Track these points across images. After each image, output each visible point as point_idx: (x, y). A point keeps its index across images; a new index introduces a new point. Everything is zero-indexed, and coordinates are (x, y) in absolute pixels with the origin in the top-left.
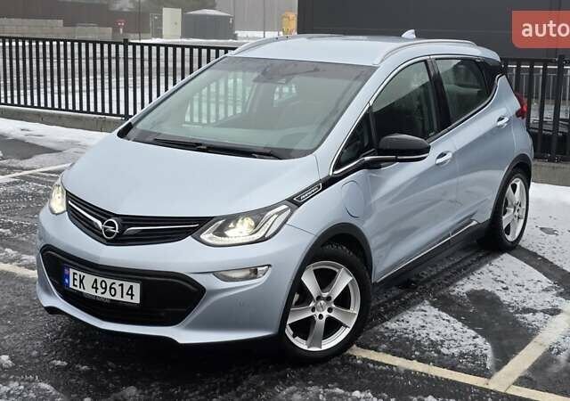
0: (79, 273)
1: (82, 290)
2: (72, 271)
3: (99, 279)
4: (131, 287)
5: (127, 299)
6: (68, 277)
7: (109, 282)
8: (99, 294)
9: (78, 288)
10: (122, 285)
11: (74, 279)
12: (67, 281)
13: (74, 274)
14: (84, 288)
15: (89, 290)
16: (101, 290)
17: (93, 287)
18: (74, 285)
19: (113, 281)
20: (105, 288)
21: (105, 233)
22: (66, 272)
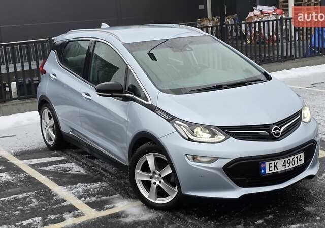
0: (273, 162)
1: (276, 171)
2: (267, 164)
3: (287, 159)
4: (300, 156)
5: (299, 163)
6: (264, 168)
7: (291, 158)
8: (287, 168)
9: (273, 171)
10: (297, 157)
11: (270, 167)
12: (263, 171)
13: (269, 164)
14: (277, 169)
15: (281, 168)
16: (288, 165)
17: (283, 166)
18: (270, 171)
19: (293, 157)
20: (290, 163)
21: (275, 135)
22: (262, 166)
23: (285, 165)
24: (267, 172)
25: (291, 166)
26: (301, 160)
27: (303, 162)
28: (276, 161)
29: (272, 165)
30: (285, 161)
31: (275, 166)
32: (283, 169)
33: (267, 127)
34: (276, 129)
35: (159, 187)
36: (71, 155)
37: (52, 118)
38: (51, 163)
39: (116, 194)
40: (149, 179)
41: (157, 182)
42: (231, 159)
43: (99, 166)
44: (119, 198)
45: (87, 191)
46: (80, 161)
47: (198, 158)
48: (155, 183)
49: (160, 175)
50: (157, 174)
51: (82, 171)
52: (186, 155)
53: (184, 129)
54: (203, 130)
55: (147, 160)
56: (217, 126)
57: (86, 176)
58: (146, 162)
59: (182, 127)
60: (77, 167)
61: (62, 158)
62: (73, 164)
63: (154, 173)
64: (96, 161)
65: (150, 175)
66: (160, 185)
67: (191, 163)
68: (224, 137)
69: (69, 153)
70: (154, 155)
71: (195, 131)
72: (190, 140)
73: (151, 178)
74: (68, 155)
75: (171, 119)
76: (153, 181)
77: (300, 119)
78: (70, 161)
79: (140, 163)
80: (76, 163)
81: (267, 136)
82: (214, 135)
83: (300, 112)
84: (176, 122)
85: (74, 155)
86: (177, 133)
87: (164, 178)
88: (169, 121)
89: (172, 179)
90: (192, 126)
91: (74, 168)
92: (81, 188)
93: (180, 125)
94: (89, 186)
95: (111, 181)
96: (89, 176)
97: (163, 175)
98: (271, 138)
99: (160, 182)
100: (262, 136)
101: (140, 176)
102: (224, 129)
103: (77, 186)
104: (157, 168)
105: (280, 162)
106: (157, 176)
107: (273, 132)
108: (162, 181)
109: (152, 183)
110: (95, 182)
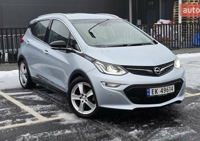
4: (172, 87)
6: (149, 92)
7: (166, 87)
10: (170, 87)
11: (152, 92)
12: (148, 94)
13: (152, 90)
14: (157, 94)
15: (159, 93)
16: (164, 91)
17: (161, 92)
18: (152, 94)
19: (168, 87)
20: (165, 90)
21: (157, 73)
22: (148, 90)
23: (162, 92)
24: (151, 95)
25: (166, 93)
26: (172, 90)
27: (174, 91)
28: (156, 89)
29: (154, 91)
30: (162, 89)
31: (156, 91)
32: (161, 93)
33: (152, 68)
34: (157, 69)
35: (85, 104)
36: (36, 91)
37: (26, 69)
38: (23, 95)
39: (59, 110)
40: (79, 99)
41: (84, 101)
42: (129, 85)
43: (52, 97)
44: (61, 112)
45: (43, 108)
46: (41, 94)
47: (109, 84)
48: (83, 101)
49: (86, 96)
50: (84, 96)
51: (41, 99)
52: (102, 82)
53: (101, 66)
54: (112, 67)
55: (78, 87)
56: (121, 65)
57: (43, 101)
58: (78, 89)
59: (100, 65)
60: (38, 97)
61: (31, 93)
62: (36, 95)
63: (83, 95)
64: (50, 95)
65: (80, 96)
66: (86, 102)
67: (104, 87)
68: (125, 72)
69: (35, 90)
70: (83, 84)
71: (107, 68)
72: (104, 73)
73: (81, 98)
74: (34, 91)
75: (93, 61)
76: (82, 100)
77: (173, 66)
78: (35, 94)
79: (74, 90)
80: (38, 95)
81: (152, 73)
82: (119, 70)
83: (173, 62)
84: (97, 62)
85: (38, 91)
86: (96, 69)
87: (88, 98)
88: (92, 62)
89: (93, 99)
90: (106, 65)
91: (36, 97)
92: (39, 107)
93: (99, 64)
94: (44, 106)
95: (58, 104)
96: (45, 101)
97: (88, 96)
98: (154, 74)
99: (86, 101)
100: (149, 73)
101: (74, 97)
102: (125, 67)
103: (37, 106)
104: (84, 92)
105: (159, 89)
106: (84, 97)
107: (155, 71)
108: (87, 100)
109: (81, 101)
110: (48, 104)
